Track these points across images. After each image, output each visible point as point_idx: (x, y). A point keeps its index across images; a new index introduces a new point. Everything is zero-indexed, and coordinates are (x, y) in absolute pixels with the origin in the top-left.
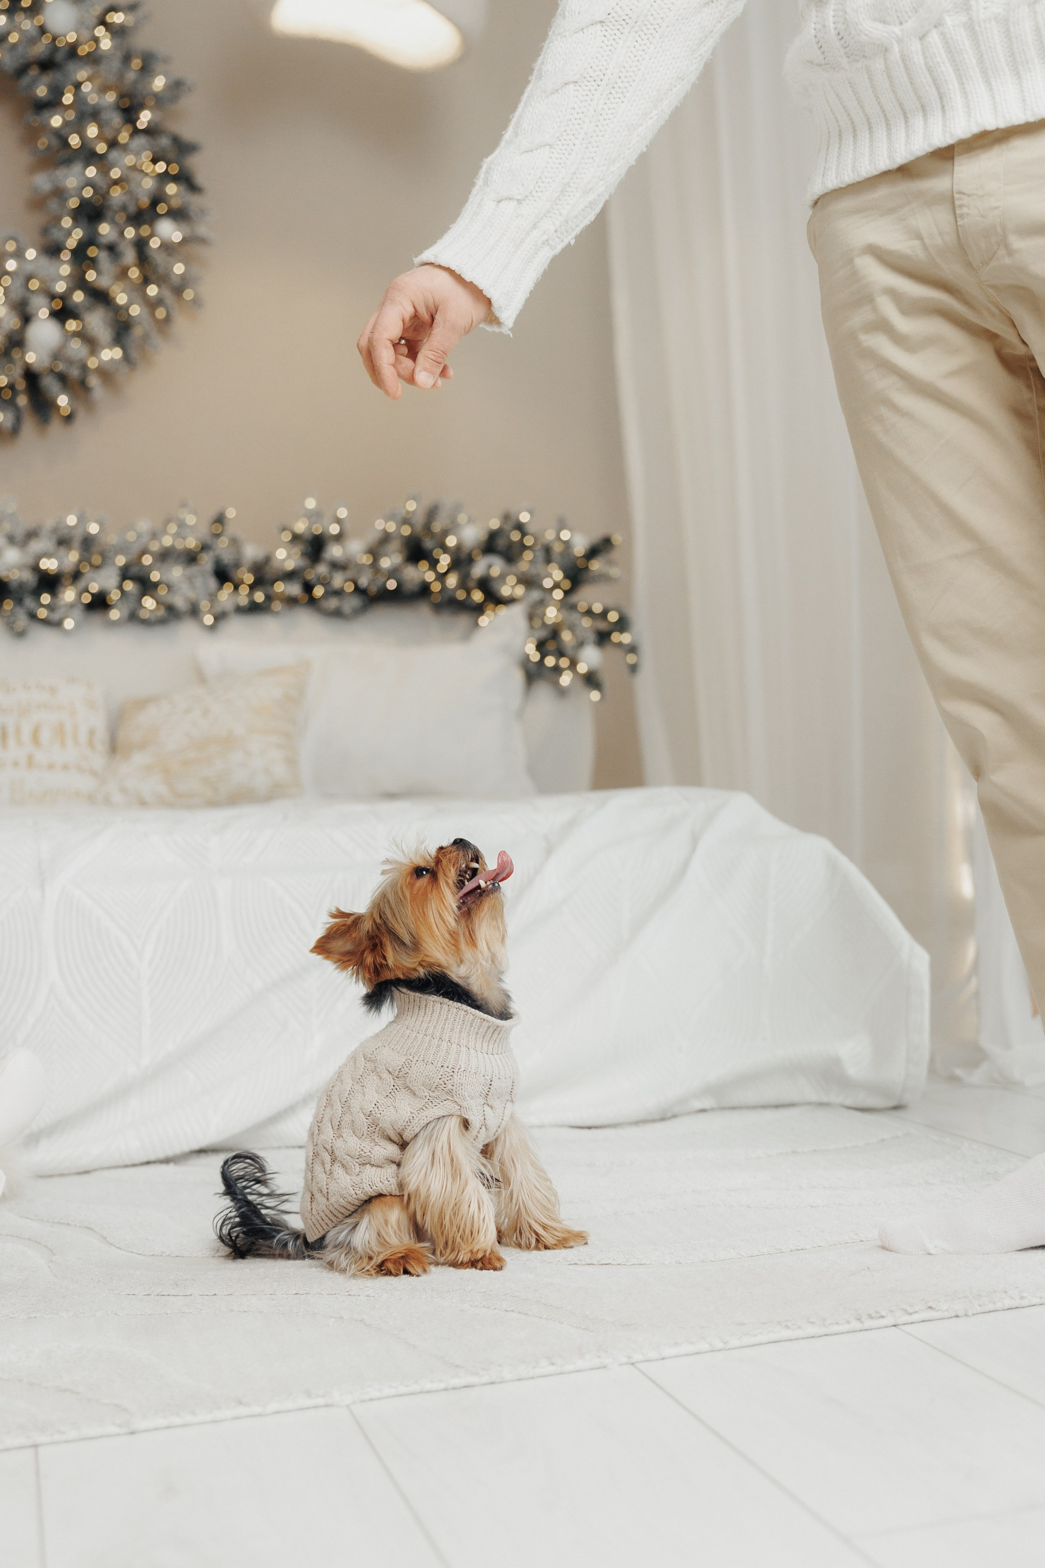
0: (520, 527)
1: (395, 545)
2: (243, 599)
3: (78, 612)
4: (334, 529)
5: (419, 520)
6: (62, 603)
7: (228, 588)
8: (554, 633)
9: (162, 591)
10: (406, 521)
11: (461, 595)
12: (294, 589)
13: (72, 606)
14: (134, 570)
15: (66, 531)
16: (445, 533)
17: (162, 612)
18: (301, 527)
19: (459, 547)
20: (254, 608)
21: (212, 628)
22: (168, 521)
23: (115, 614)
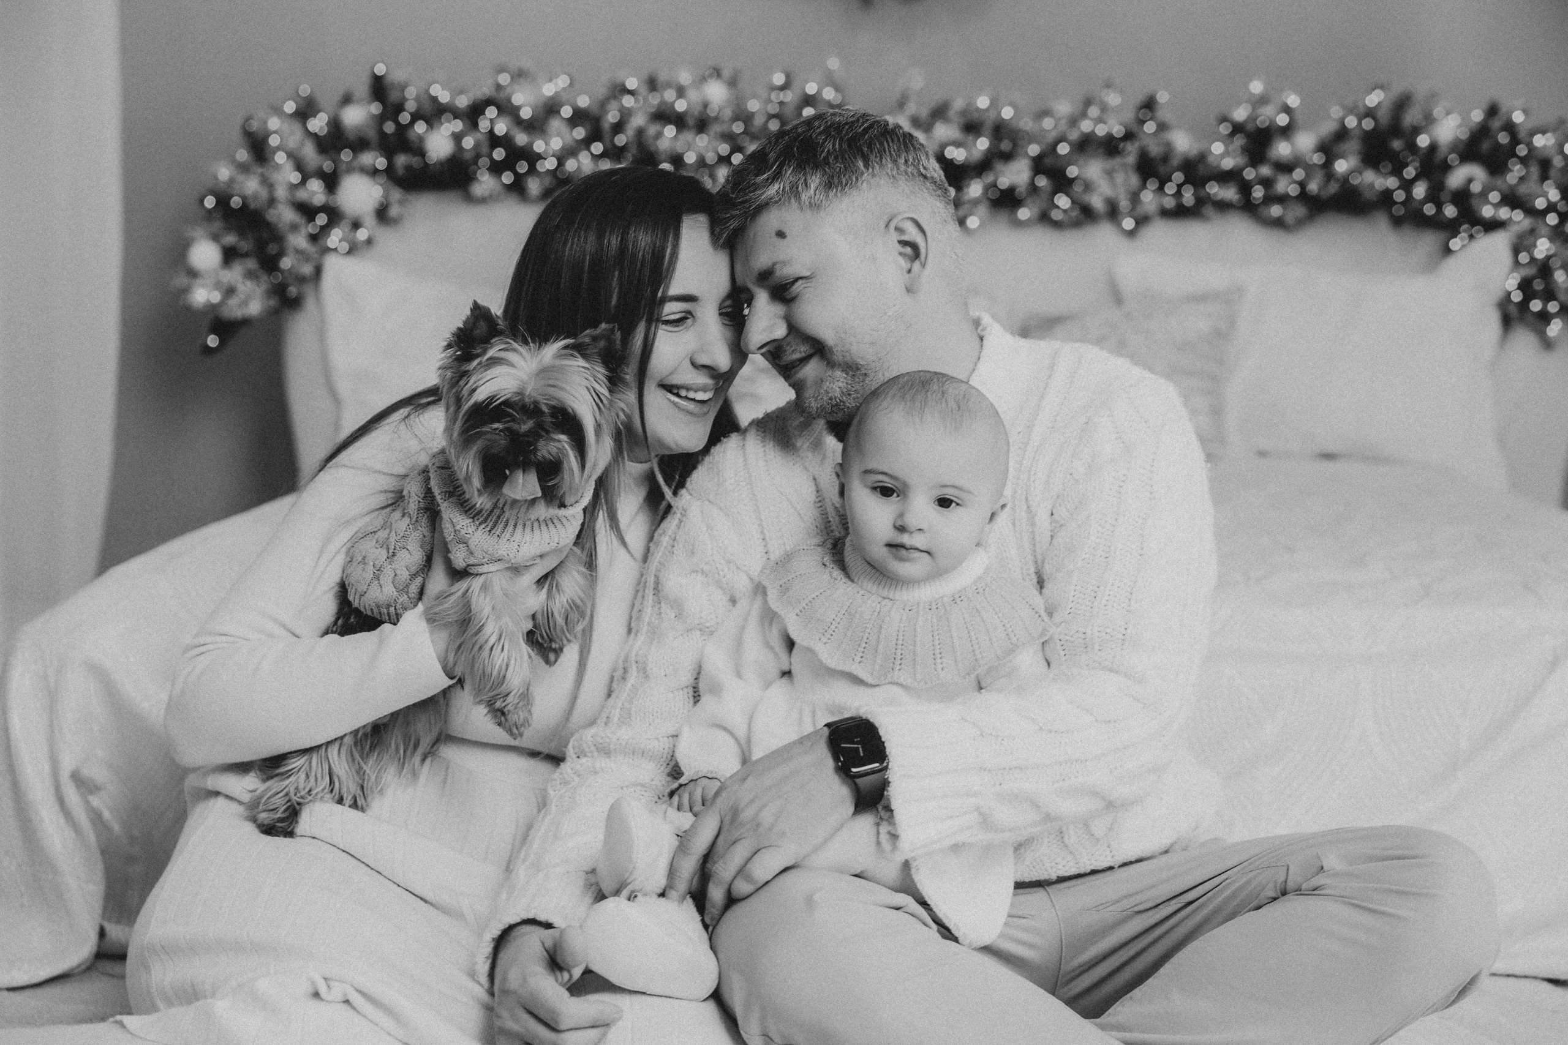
0: (1510, 127)
1: (1353, 146)
2: (1169, 203)
3: (983, 210)
4: (1282, 120)
5: (1384, 115)
6: (966, 198)
7: (1153, 185)
8: (1544, 269)
9: (1077, 188)
10: (1370, 113)
11: (1429, 209)
12: (1230, 193)
13: (976, 202)
14: (1048, 161)
15: (976, 115)
16: (1416, 131)
17: (1075, 214)
18: (1240, 114)
19: (1433, 148)
20: (1179, 212)
21: (1131, 234)
22: (1088, 102)
23: (1024, 213)
